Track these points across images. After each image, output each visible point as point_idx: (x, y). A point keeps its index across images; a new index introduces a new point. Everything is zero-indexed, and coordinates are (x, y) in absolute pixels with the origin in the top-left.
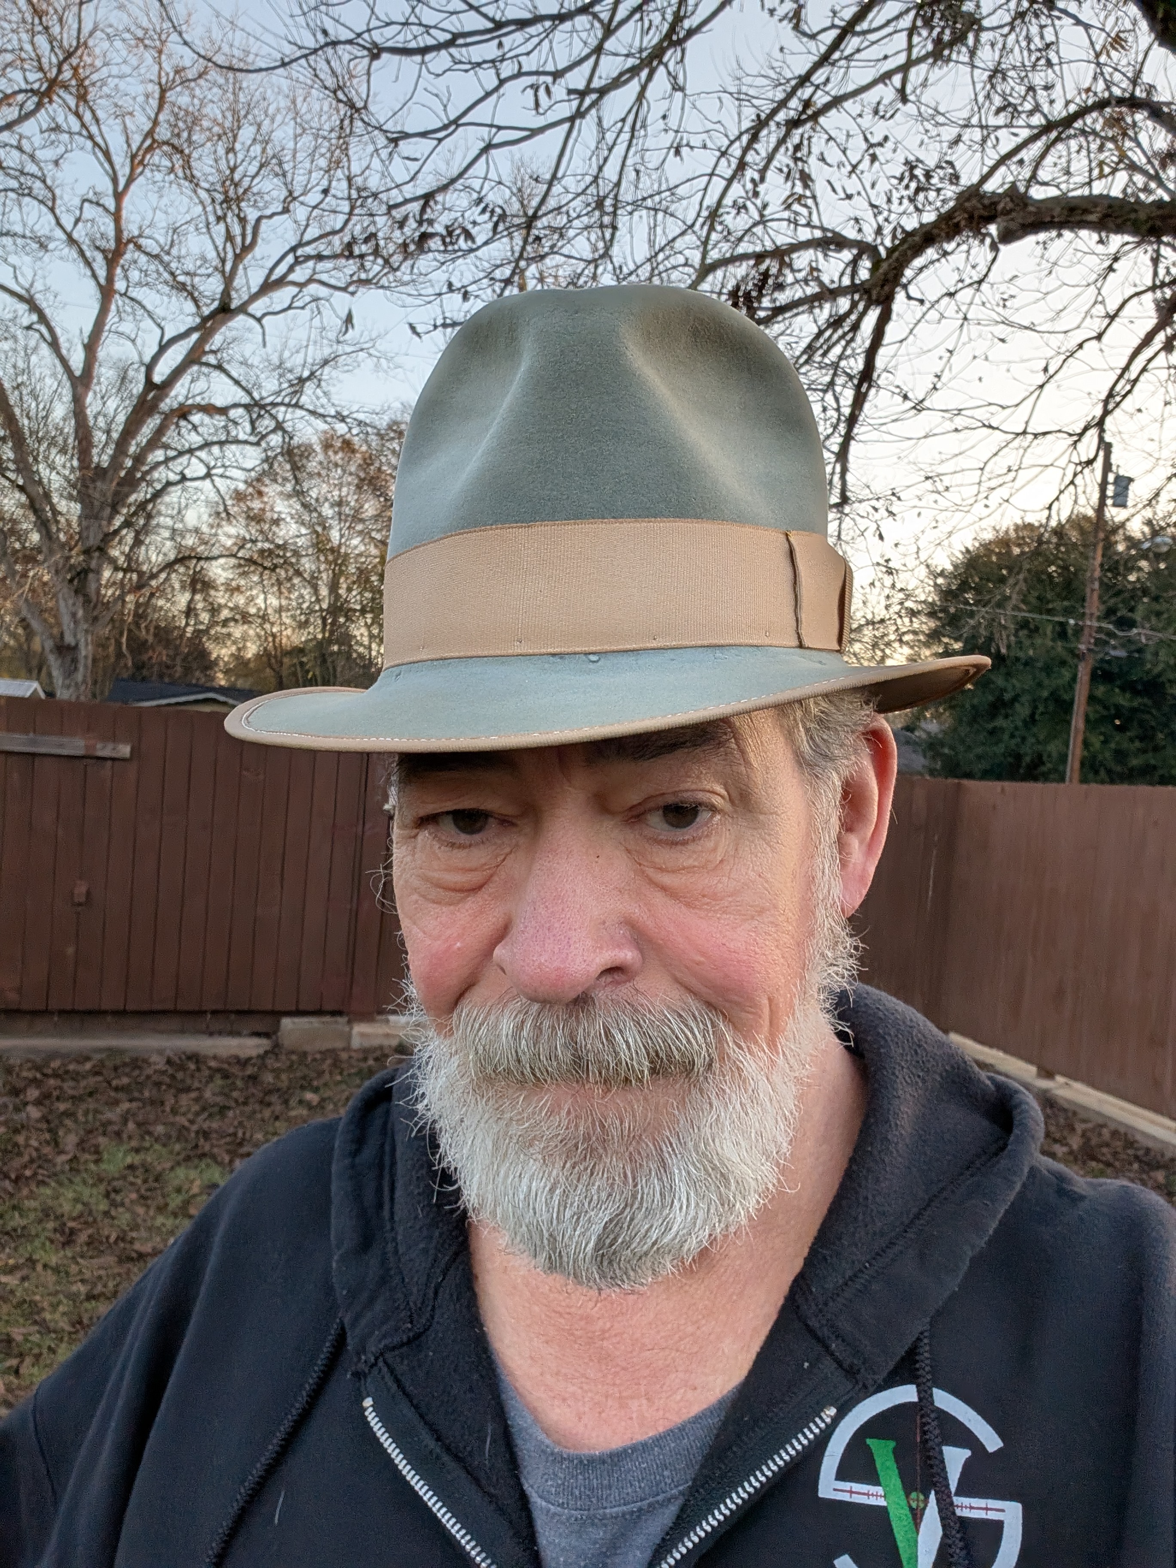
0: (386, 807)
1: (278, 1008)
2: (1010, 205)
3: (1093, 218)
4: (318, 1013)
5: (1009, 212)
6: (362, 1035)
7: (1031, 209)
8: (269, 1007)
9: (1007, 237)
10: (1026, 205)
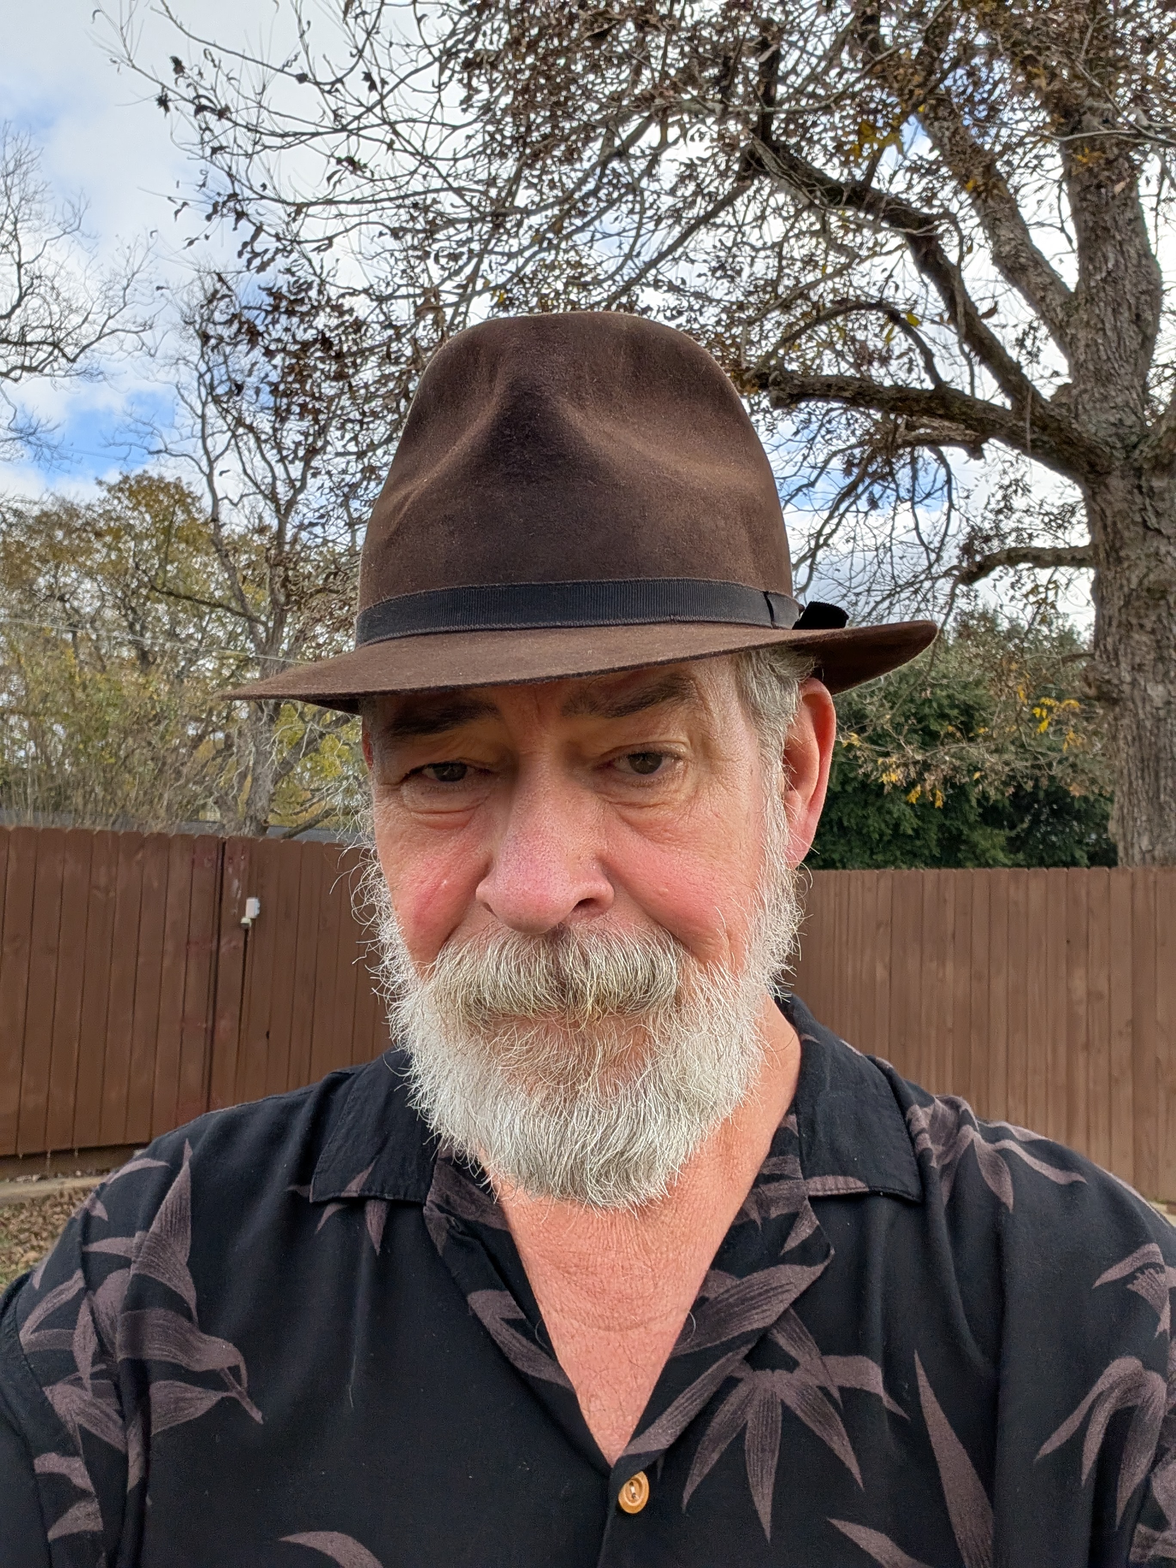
0: (245, 920)
1: (130, 1139)
2: (780, 379)
5: (777, 384)
9: (779, 404)
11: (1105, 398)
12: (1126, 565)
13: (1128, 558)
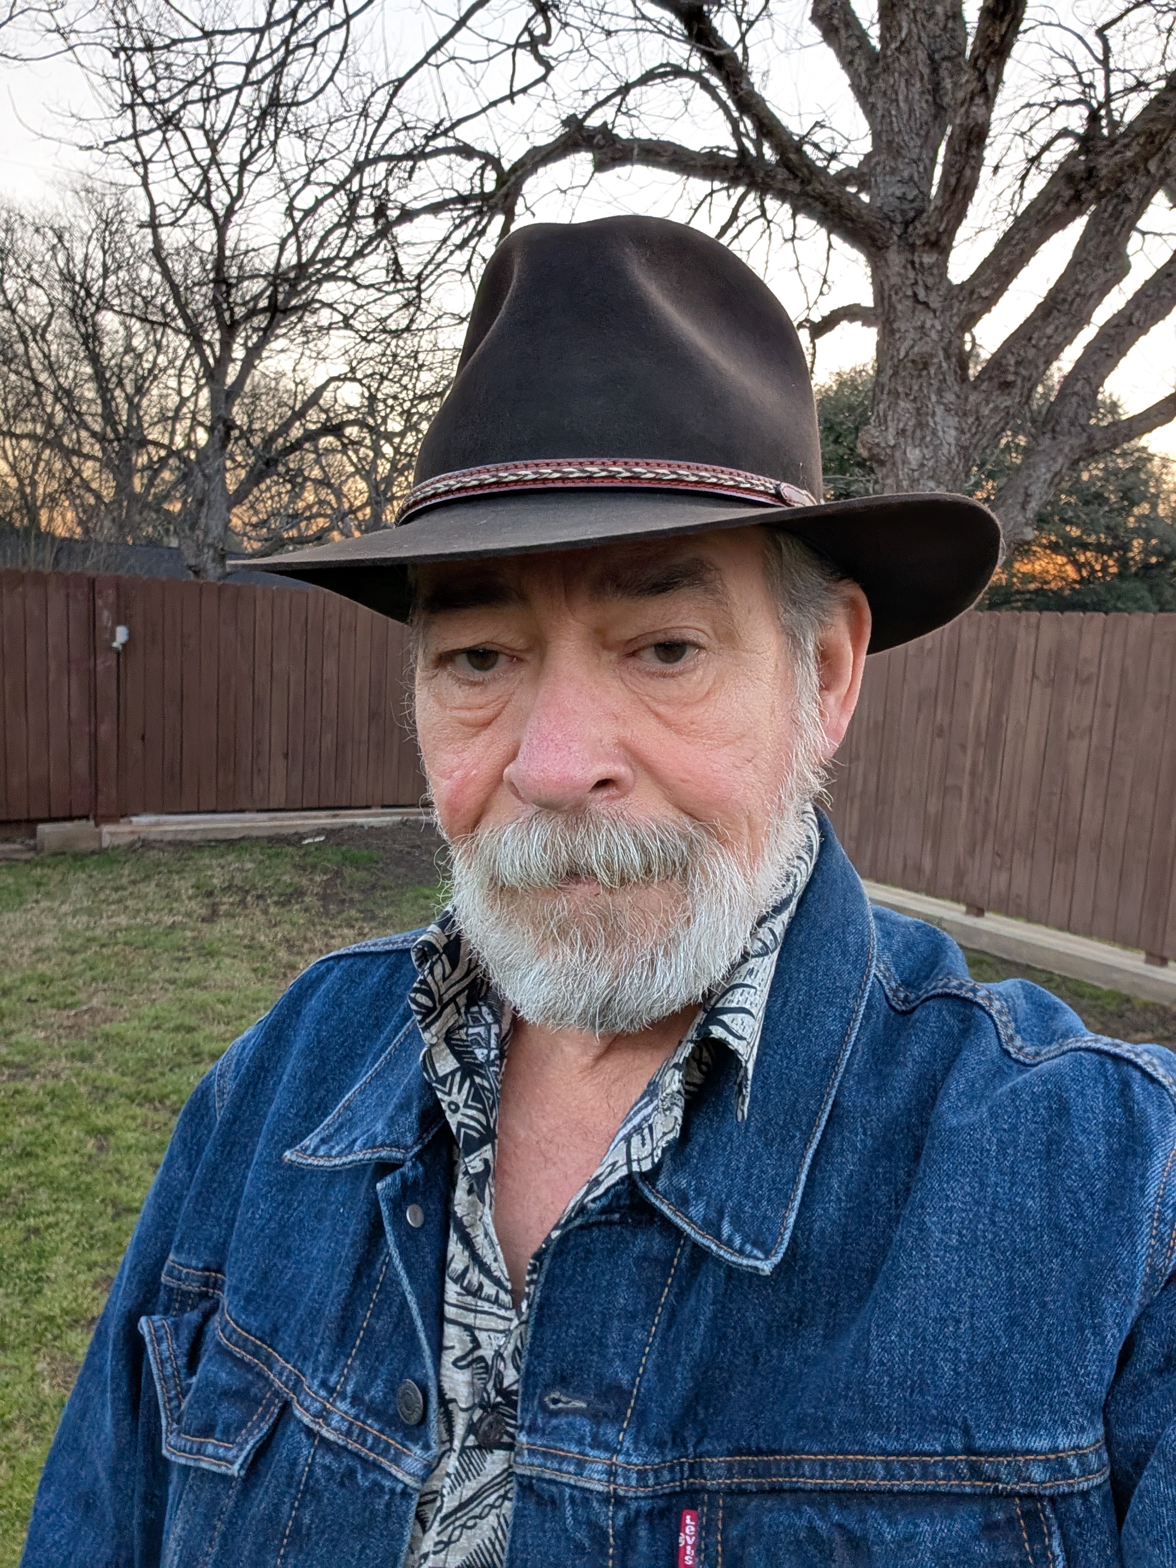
0: (115, 645)
1: (33, 815)
2: (602, 143)
3: (663, 159)
4: (70, 818)
5: (601, 147)
6: (112, 834)
7: (618, 146)
8: (24, 816)
9: (600, 166)
10: (614, 142)
11: (893, 171)
12: (897, 336)
13: (899, 330)
